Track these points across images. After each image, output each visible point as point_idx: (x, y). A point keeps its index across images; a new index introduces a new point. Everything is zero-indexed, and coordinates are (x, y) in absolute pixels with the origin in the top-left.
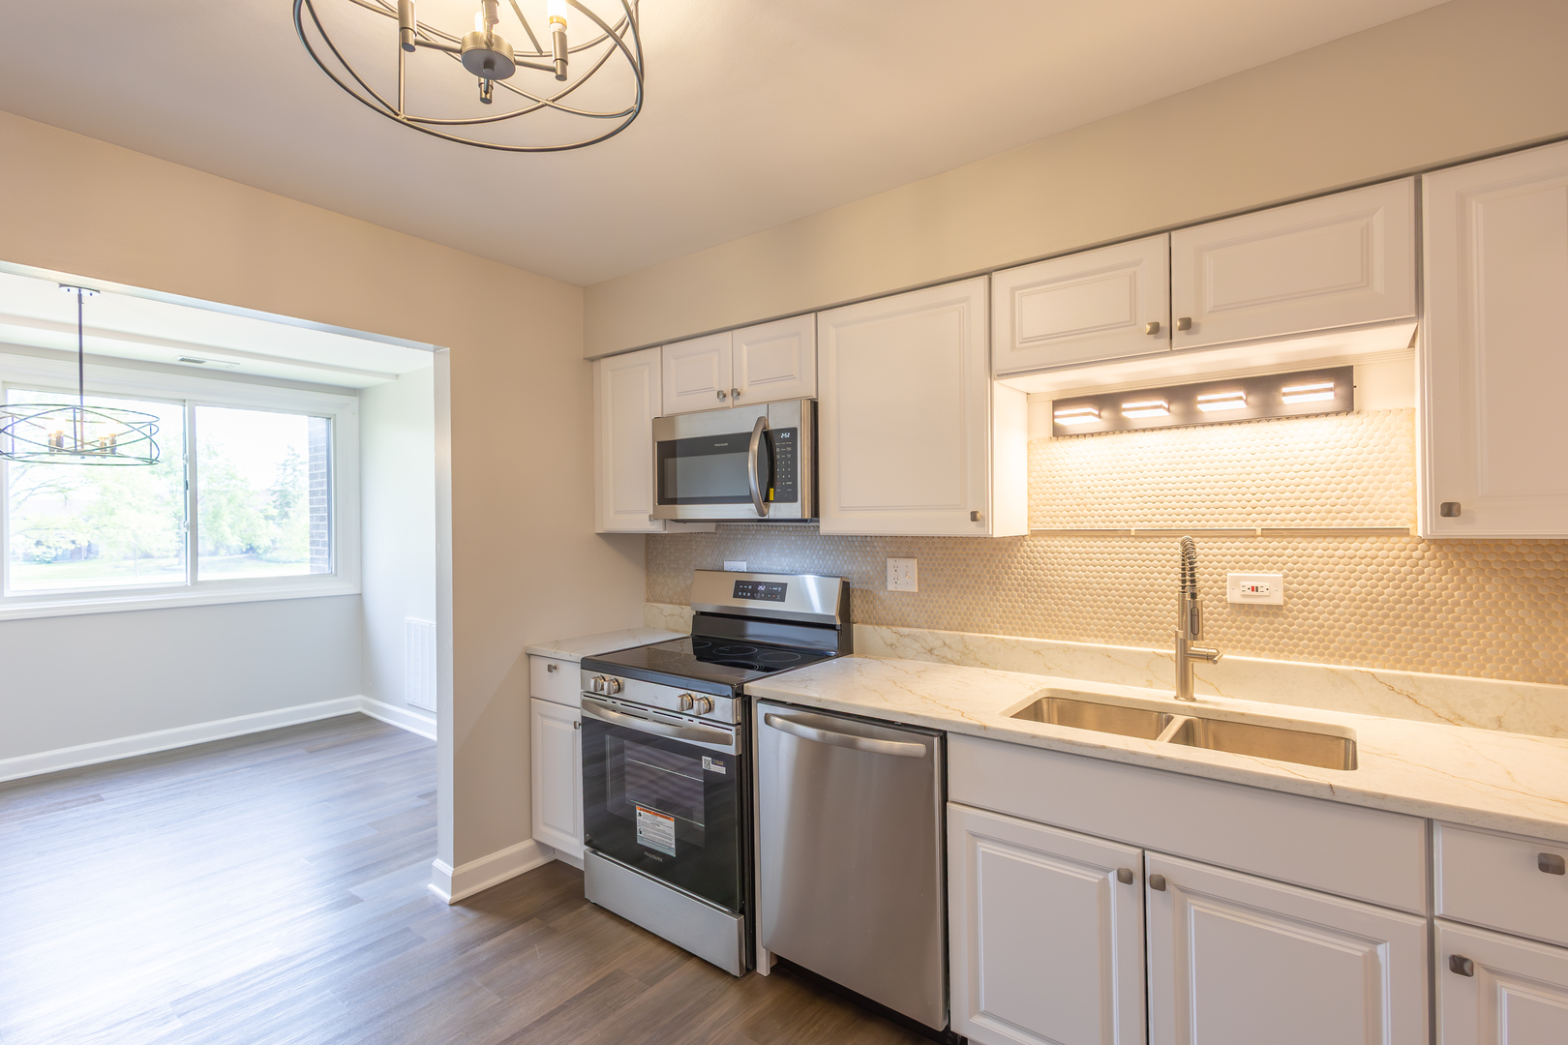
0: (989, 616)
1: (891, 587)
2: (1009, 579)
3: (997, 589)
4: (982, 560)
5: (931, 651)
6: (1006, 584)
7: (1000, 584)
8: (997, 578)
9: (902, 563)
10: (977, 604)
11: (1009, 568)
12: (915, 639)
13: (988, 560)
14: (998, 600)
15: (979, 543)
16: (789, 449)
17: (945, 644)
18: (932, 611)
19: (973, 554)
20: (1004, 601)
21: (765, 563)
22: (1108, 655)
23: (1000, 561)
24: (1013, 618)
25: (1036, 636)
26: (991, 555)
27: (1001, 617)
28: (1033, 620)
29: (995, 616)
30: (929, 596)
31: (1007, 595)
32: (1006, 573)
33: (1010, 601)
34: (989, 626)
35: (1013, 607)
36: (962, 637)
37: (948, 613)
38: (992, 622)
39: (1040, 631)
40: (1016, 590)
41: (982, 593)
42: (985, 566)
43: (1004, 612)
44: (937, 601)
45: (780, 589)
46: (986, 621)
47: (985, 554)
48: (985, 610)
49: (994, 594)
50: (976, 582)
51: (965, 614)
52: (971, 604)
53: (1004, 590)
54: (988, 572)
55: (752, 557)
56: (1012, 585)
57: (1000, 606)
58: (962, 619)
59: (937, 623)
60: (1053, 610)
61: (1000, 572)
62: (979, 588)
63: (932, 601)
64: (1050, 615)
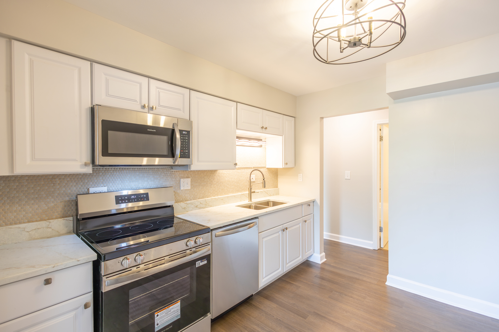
0: (210, 192)
1: (182, 188)
2: (214, 181)
3: (211, 185)
4: (208, 177)
5: (197, 207)
6: (214, 183)
7: (212, 183)
8: (211, 181)
9: (186, 180)
10: (206, 190)
11: (214, 178)
12: (192, 204)
13: (209, 177)
14: (212, 188)
15: (207, 172)
16: (187, 138)
17: (201, 203)
18: (194, 194)
19: (206, 175)
20: (213, 188)
21: (120, 186)
22: (235, 196)
23: (212, 177)
24: (215, 192)
25: (220, 196)
26: (210, 175)
27: (212, 192)
28: (219, 191)
29: (211, 192)
30: (193, 189)
31: (214, 186)
32: (214, 180)
33: (214, 187)
34: (210, 196)
35: (215, 189)
36: (205, 200)
37: (199, 194)
38: (210, 194)
39: (221, 194)
40: (216, 184)
41: (208, 186)
42: (208, 178)
43: (213, 191)
44: (196, 191)
45: (145, 196)
46: (209, 194)
47: (209, 175)
48: (209, 191)
49: (211, 186)
50: (206, 183)
51: (204, 193)
52: (205, 190)
53: (213, 185)
54: (209, 180)
55: (111, 184)
56: (215, 183)
57: (212, 189)
58: (203, 195)
59: (196, 198)
60: (223, 188)
61: (212, 180)
62: (207, 185)
63: (194, 191)
64: (223, 190)
